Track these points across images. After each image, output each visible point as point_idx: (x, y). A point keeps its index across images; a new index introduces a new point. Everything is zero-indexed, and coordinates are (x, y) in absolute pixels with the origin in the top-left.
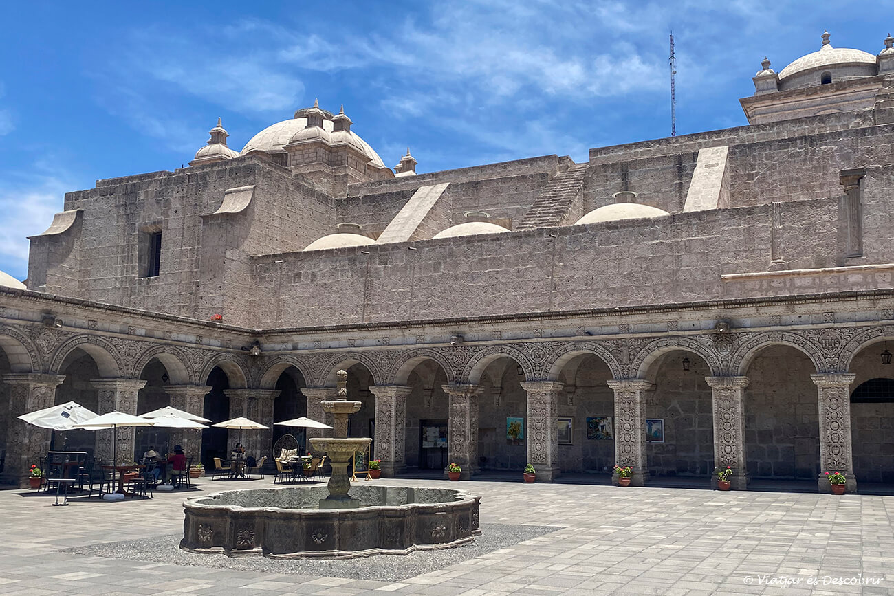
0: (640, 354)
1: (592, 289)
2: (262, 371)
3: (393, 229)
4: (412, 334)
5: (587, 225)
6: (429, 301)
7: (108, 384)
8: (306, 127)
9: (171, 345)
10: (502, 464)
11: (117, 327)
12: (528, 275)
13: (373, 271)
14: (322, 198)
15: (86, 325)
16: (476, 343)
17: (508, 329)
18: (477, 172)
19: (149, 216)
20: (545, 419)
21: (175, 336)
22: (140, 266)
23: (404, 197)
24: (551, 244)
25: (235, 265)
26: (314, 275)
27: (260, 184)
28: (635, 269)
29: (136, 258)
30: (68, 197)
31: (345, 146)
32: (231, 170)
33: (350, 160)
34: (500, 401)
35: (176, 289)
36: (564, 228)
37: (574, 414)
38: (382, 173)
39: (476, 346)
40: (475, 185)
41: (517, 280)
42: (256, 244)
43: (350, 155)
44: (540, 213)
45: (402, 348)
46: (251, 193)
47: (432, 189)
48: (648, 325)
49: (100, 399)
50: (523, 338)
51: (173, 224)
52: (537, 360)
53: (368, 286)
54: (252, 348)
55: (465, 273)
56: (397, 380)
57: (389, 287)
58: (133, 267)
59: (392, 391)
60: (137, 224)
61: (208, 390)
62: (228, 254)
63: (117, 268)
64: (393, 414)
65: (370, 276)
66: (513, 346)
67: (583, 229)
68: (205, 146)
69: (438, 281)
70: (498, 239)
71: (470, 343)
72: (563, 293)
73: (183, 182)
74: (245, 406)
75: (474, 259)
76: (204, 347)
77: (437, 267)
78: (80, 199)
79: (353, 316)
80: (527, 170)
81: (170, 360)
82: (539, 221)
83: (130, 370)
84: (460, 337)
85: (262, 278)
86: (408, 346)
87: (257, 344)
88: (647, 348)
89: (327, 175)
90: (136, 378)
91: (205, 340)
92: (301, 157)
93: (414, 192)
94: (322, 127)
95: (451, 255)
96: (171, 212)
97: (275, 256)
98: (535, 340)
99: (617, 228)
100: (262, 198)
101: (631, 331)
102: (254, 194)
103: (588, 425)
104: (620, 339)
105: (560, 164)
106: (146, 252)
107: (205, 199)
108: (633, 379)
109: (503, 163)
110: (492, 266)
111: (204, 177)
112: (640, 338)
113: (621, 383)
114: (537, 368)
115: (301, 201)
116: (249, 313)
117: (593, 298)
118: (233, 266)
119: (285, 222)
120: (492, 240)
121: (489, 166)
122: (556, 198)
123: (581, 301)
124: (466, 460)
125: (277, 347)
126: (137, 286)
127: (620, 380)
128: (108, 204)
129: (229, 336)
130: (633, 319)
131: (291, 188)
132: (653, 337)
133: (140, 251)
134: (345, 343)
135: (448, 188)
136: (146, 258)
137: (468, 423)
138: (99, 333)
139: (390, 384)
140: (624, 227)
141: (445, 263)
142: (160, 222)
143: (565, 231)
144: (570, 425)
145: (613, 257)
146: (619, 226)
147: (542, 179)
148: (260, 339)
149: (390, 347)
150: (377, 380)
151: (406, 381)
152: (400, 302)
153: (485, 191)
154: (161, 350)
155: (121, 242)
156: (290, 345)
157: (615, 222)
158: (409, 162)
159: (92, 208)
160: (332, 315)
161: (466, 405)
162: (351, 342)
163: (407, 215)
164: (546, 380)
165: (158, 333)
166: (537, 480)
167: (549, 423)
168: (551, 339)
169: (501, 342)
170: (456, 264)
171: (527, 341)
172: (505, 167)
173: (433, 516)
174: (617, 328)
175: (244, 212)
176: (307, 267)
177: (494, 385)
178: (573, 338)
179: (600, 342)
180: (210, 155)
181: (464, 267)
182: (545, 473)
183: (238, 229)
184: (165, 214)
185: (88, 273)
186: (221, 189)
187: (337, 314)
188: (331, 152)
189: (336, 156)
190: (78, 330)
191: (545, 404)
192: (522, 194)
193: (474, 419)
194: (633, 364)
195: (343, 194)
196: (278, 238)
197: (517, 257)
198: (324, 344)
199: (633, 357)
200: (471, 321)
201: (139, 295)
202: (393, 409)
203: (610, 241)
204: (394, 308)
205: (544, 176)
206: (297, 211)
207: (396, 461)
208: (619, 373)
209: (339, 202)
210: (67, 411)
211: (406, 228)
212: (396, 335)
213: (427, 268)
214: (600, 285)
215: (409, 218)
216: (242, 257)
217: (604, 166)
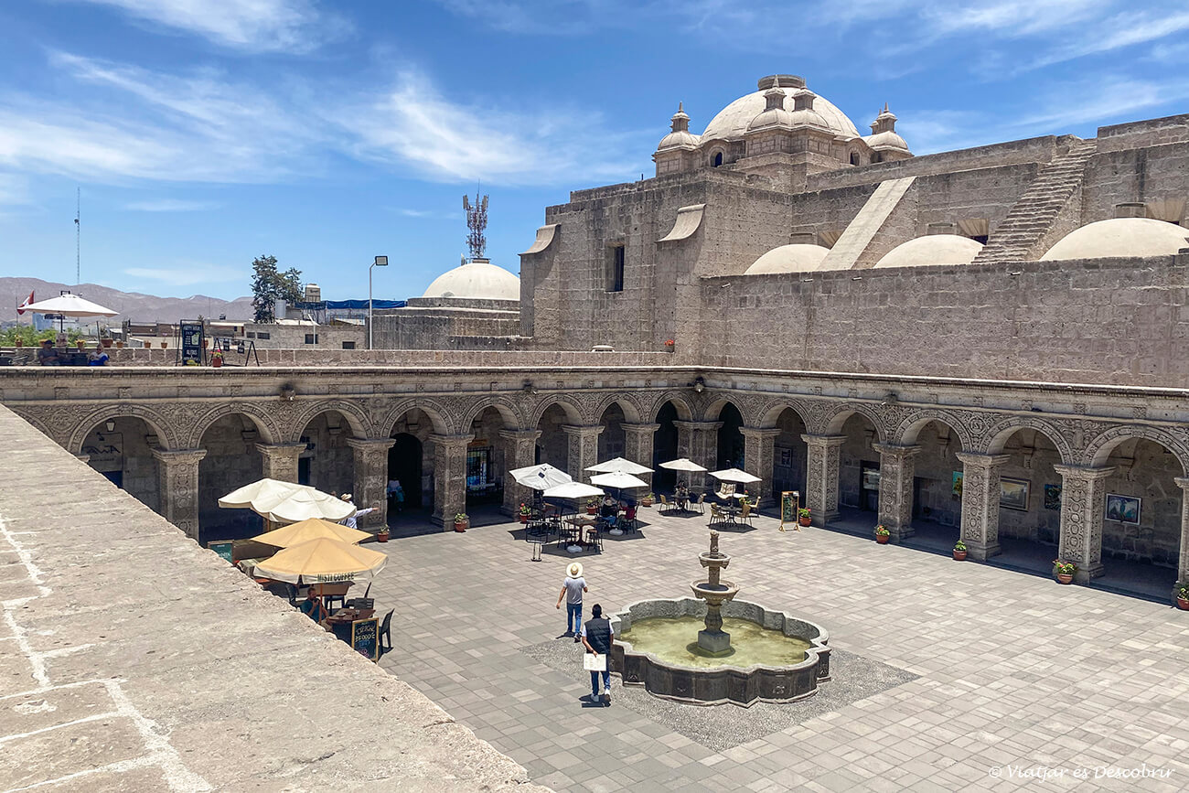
0: (1096, 439)
1: (1062, 339)
2: (706, 405)
3: (844, 242)
4: (843, 387)
5: (1060, 262)
6: (873, 336)
7: (573, 431)
8: (765, 111)
9: (624, 392)
10: (946, 519)
11: (579, 384)
12: (985, 316)
13: (816, 299)
14: (777, 198)
15: (556, 386)
16: (911, 404)
17: (946, 394)
18: (952, 159)
19: (615, 232)
20: (982, 495)
21: (627, 383)
22: (607, 280)
23: (865, 192)
24: (1014, 282)
25: (686, 290)
26: (759, 300)
27: (710, 201)
28: (1117, 319)
29: (604, 274)
30: (548, 210)
31: (805, 130)
32: (684, 187)
33: (811, 143)
34: (947, 453)
35: (636, 304)
36: (1031, 264)
37: (1031, 478)
38: (850, 146)
39: (911, 407)
40: (946, 178)
41: (972, 320)
42: (709, 265)
43: (812, 137)
44: (1015, 226)
45: (835, 399)
46: (701, 212)
47: (895, 185)
48: (1109, 408)
49: (569, 442)
50: (961, 405)
51: (633, 242)
52: (976, 431)
53: (811, 315)
54: (696, 383)
55: (912, 308)
56: (829, 431)
57: (833, 318)
58: (602, 281)
59: (823, 442)
60: (604, 240)
61: (658, 427)
62: (679, 281)
63: (588, 282)
64: (825, 465)
65: (813, 305)
66: (950, 412)
67: (1054, 266)
68: (668, 134)
69: (883, 314)
70: (952, 272)
71: (903, 404)
72: (1025, 340)
73: (641, 199)
74: (691, 437)
75: (924, 293)
76: (653, 389)
77: (883, 298)
78: (558, 214)
79: (795, 346)
80: (1014, 155)
81: (625, 404)
82: (1012, 237)
83: (590, 419)
84: (893, 396)
85: (711, 300)
86: (841, 399)
87: (700, 380)
88: (1106, 433)
89: (785, 166)
90: (596, 425)
91: (653, 383)
92: (759, 145)
93: (876, 186)
94: (782, 108)
95: (899, 287)
96: (632, 229)
97: (723, 278)
98: (975, 409)
99: (1097, 267)
100: (712, 214)
101: (1088, 412)
102: (704, 213)
103: (1047, 493)
104: (1074, 420)
105: (1058, 145)
106: (612, 266)
107: (661, 218)
108: (1085, 467)
109: (984, 148)
110: (944, 302)
111: (660, 193)
112: (1098, 422)
113: (1070, 469)
114: (976, 439)
115: (755, 207)
116: (700, 335)
117: (1063, 350)
118: (683, 291)
119: (737, 234)
120: (946, 273)
121: (967, 150)
122: (1040, 203)
123: (1047, 351)
124: (896, 523)
125: (719, 384)
126: (606, 299)
127: (1070, 466)
128: (578, 219)
129: (675, 376)
130: (1090, 400)
131: (743, 196)
132: (1113, 423)
133: (607, 266)
134: (779, 387)
135: (914, 183)
136: (612, 272)
137: (899, 486)
138: (565, 391)
139: (820, 435)
140: (1108, 267)
141: (892, 296)
142: (623, 239)
143: (1031, 268)
144: (1026, 489)
145: (1090, 303)
146: (1101, 265)
147: (1030, 170)
148: (703, 375)
149: (821, 397)
150: (809, 429)
151: (840, 430)
152: (843, 335)
153: (957, 186)
154: (615, 398)
155: (591, 257)
156: (729, 384)
157: (1096, 259)
158: (886, 120)
159: (567, 222)
160: (775, 342)
161: (898, 467)
162: (785, 388)
163: (862, 223)
164: (984, 454)
165: (613, 383)
166: (968, 557)
167: (986, 501)
168: (993, 410)
169: (937, 406)
170: (904, 298)
171: (966, 408)
172: (987, 152)
173: (773, 677)
174: (1071, 406)
175: (695, 235)
176: (752, 292)
177: (941, 435)
178: (1018, 412)
179: (1049, 421)
180: (673, 146)
181: (913, 302)
182: (979, 551)
183: (690, 253)
184: (626, 231)
185: (565, 284)
186: (675, 207)
187: (780, 342)
188: (790, 136)
189: (794, 142)
190: (550, 391)
191: (983, 478)
192: (1003, 189)
193: (907, 481)
194: (1087, 450)
195: (802, 187)
196: (729, 252)
197: (973, 295)
198: (760, 386)
199: (1087, 442)
200: (904, 382)
201: (607, 308)
202: (824, 459)
203: (1088, 283)
204: (838, 341)
205: (1032, 167)
206: (749, 219)
207: (827, 510)
208: (1069, 459)
209: (795, 197)
210: (543, 472)
211: (859, 241)
212: (829, 387)
213: (872, 300)
214: (1072, 335)
215: (863, 227)
216: (693, 280)
217: (1113, 154)
